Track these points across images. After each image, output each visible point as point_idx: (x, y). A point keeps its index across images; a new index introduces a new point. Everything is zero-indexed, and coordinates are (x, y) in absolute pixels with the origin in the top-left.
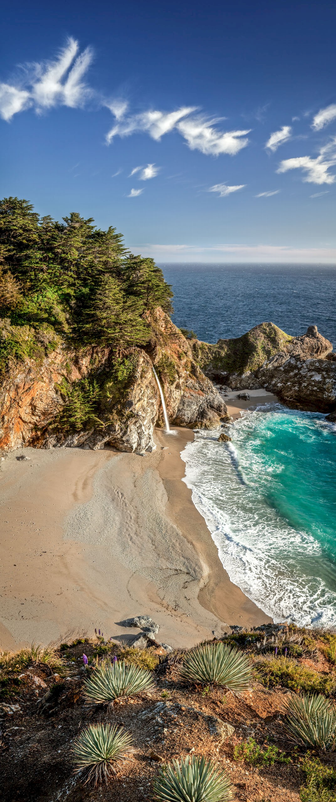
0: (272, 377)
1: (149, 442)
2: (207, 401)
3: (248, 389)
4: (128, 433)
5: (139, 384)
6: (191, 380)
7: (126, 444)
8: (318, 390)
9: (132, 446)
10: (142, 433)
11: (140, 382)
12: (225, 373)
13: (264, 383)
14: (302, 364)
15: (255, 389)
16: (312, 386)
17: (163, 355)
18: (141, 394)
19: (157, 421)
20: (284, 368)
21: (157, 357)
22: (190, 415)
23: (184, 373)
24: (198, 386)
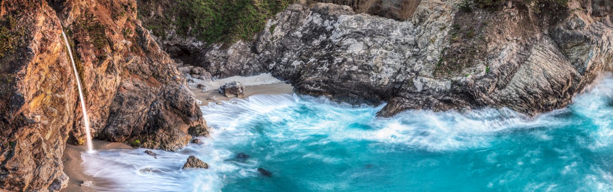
0: (283, 50)
1: (55, 171)
2: (164, 96)
3: (240, 74)
4: (16, 155)
5: (37, 64)
6: (134, 58)
7: (11, 176)
8: (360, 71)
9: (24, 180)
10: (42, 156)
11: (38, 60)
12: (200, 43)
13: (269, 61)
14: (332, 25)
15: (254, 74)
16: (349, 64)
17: (82, 11)
18: (39, 83)
19: (71, 134)
20: (302, 32)
21: (71, 13)
22: (132, 121)
23: (121, 43)
24: (148, 68)
